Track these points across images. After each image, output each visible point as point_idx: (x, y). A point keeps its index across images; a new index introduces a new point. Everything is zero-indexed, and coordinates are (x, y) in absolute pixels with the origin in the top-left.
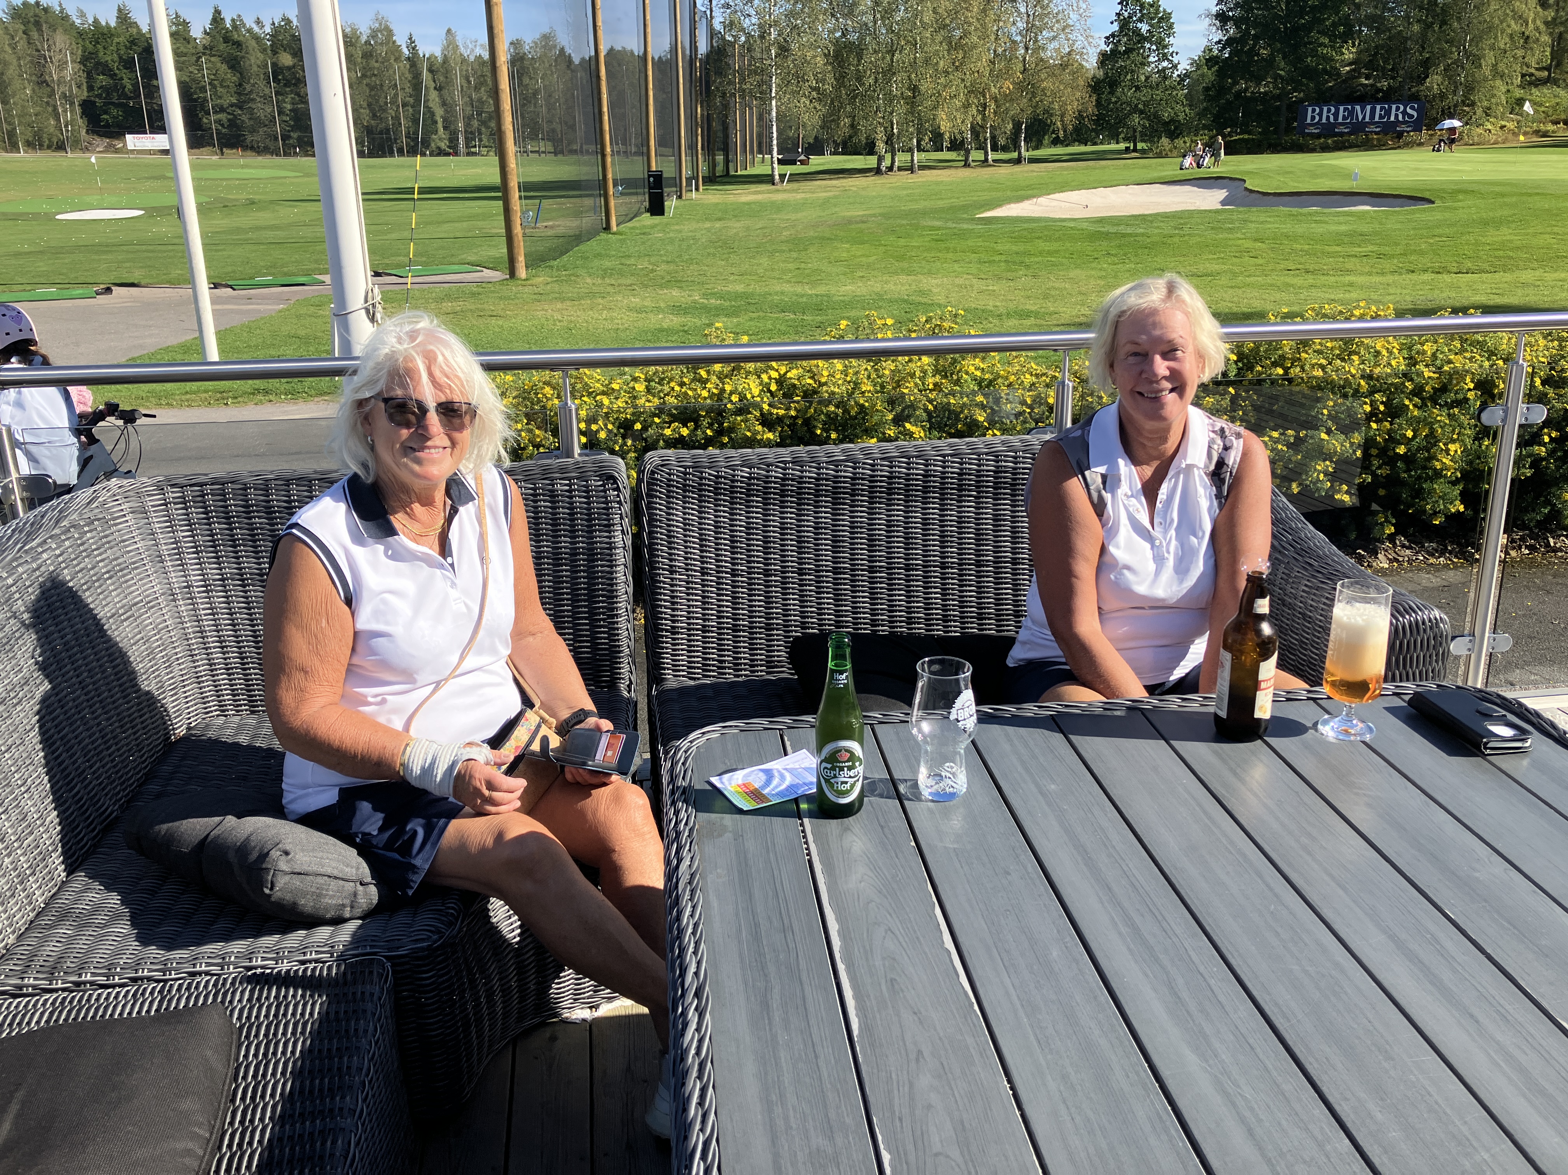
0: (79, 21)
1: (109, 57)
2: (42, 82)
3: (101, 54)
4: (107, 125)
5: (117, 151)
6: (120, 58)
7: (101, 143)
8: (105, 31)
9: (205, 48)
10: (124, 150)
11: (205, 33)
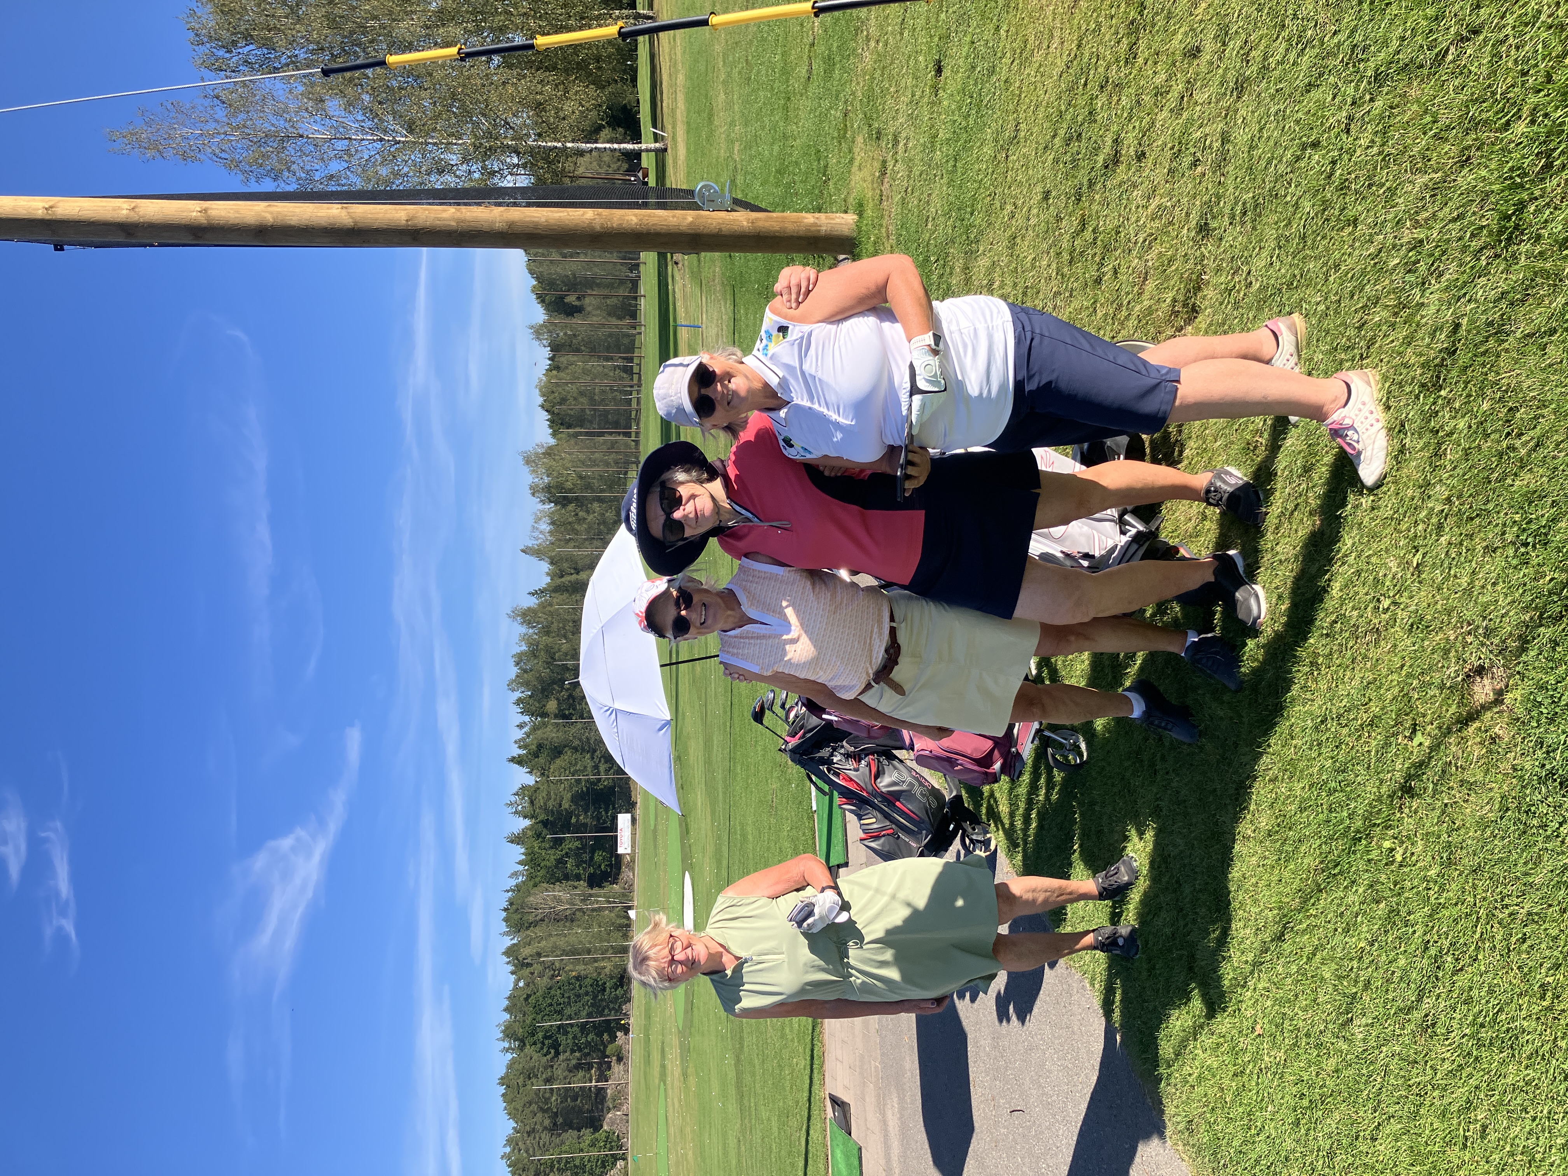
0: (520, 878)
1: (552, 857)
2: (571, 919)
3: (548, 864)
4: (611, 865)
5: (633, 861)
6: (552, 848)
7: (626, 874)
8: (529, 857)
9: (543, 774)
10: (633, 855)
11: (530, 772)
